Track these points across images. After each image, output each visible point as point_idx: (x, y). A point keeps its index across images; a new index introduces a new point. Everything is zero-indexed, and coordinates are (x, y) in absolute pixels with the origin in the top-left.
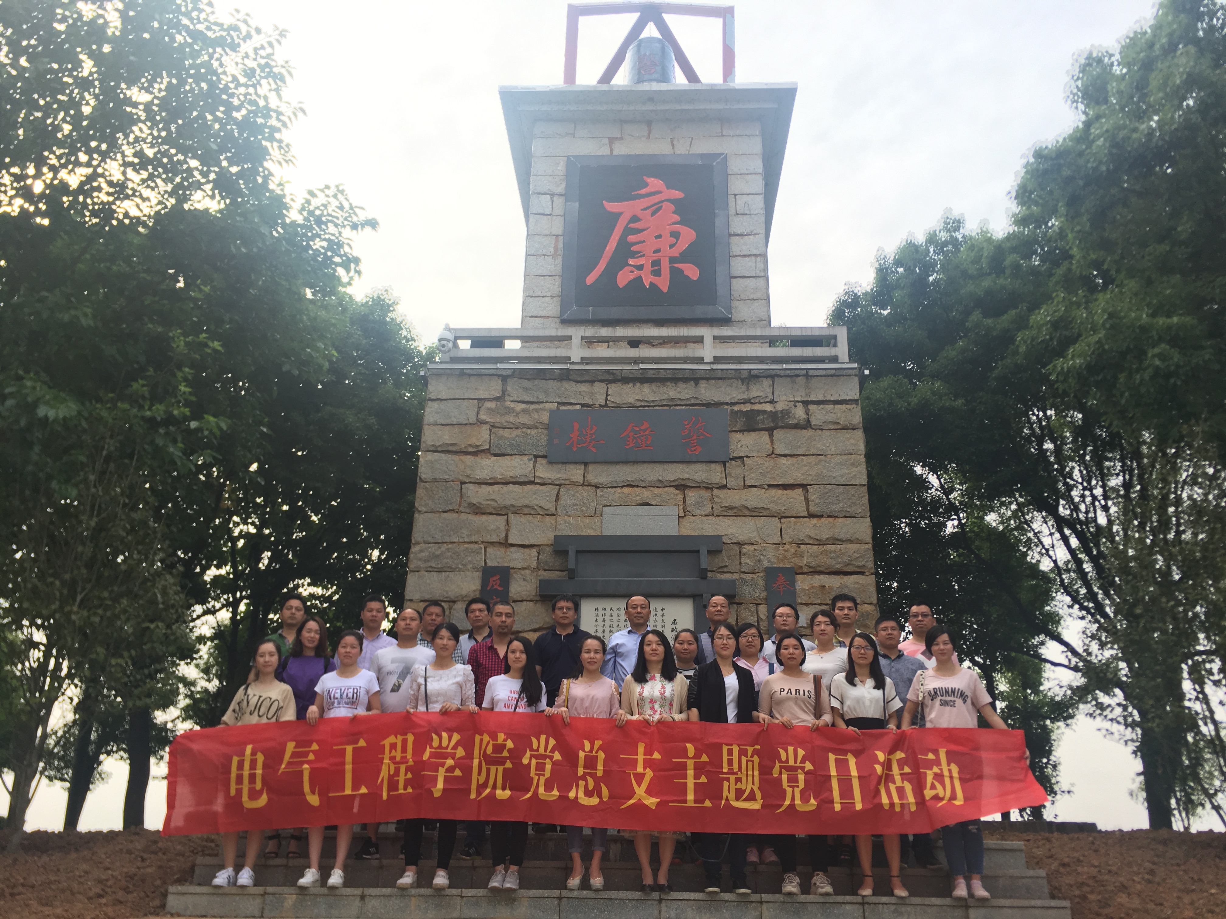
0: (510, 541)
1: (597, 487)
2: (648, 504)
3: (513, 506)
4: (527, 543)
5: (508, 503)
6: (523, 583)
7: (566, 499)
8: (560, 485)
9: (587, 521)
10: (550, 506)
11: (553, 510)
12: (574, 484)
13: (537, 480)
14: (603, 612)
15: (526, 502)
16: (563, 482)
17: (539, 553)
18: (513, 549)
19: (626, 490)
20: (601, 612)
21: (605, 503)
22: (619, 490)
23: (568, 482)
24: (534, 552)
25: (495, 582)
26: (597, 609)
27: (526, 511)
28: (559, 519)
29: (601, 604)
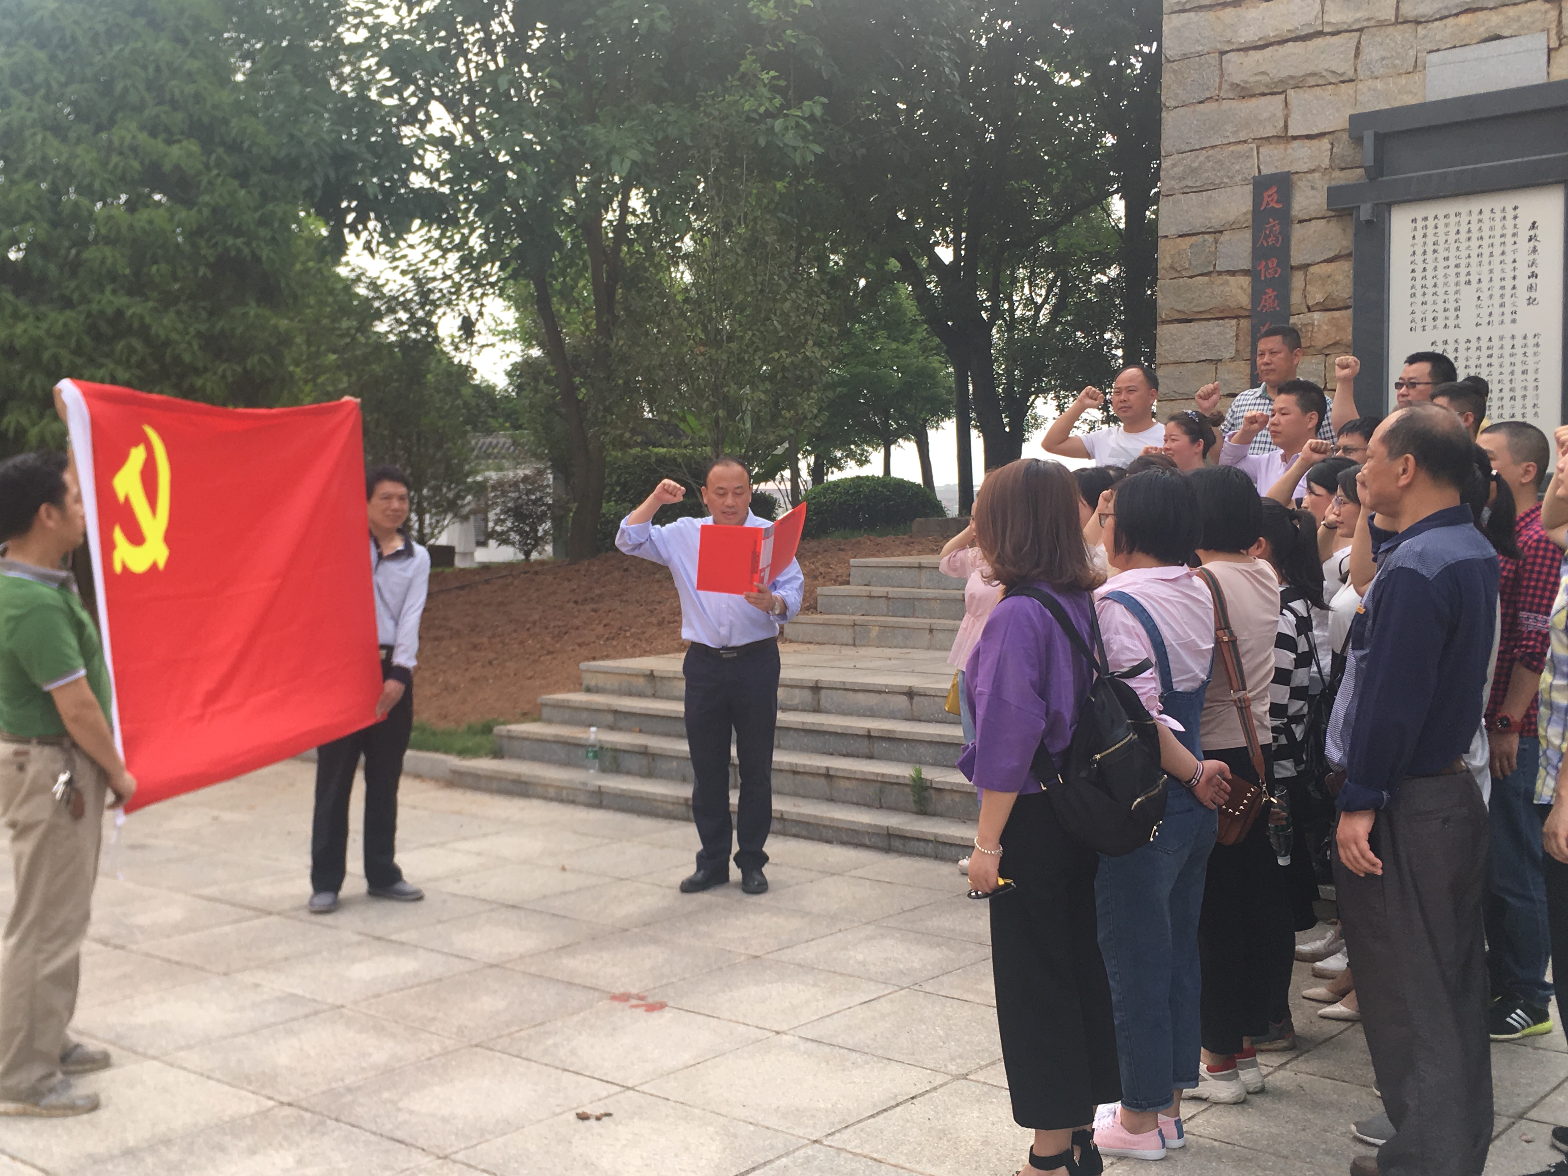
0: (1291, 133)
1: (1418, 23)
2: (1498, 37)
3: (1292, 77)
4: (1315, 131)
5: (1284, 74)
6: (1311, 193)
7: (1371, 53)
8: (1361, 30)
9: (1403, 80)
10: (1345, 67)
11: (1350, 74)
12: (1382, 24)
13: (1327, 29)
14: (1424, 223)
15: (1311, 68)
16: (1365, 24)
17: (1332, 144)
18: (1295, 144)
19: (1464, 19)
20: (1420, 224)
21: (1430, 47)
22: (1451, 21)
23: (1372, 23)
24: (1325, 143)
25: (1271, 197)
26: (1414, 221)
27: (1312, 81)
28: (1360, 86)
29: (1419, 211)
